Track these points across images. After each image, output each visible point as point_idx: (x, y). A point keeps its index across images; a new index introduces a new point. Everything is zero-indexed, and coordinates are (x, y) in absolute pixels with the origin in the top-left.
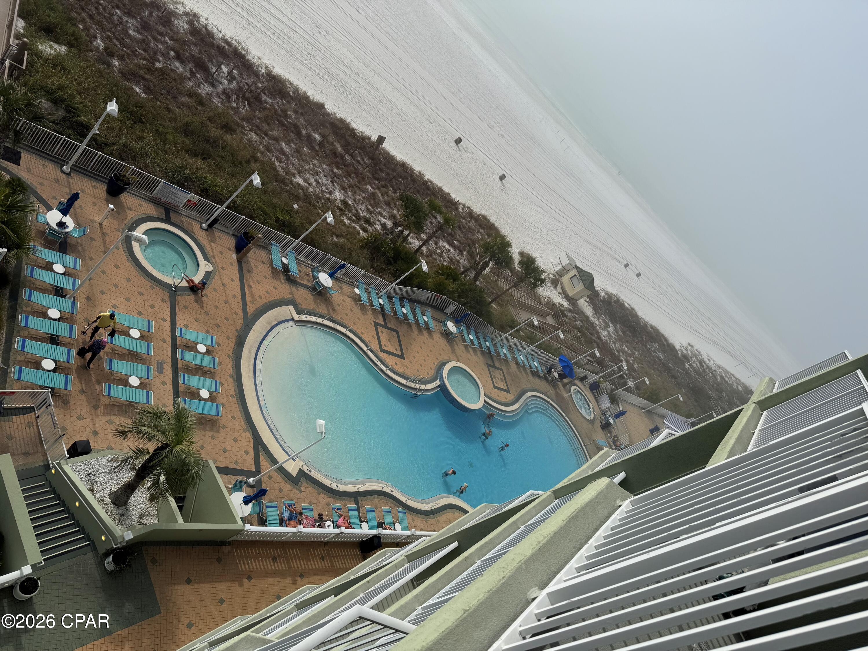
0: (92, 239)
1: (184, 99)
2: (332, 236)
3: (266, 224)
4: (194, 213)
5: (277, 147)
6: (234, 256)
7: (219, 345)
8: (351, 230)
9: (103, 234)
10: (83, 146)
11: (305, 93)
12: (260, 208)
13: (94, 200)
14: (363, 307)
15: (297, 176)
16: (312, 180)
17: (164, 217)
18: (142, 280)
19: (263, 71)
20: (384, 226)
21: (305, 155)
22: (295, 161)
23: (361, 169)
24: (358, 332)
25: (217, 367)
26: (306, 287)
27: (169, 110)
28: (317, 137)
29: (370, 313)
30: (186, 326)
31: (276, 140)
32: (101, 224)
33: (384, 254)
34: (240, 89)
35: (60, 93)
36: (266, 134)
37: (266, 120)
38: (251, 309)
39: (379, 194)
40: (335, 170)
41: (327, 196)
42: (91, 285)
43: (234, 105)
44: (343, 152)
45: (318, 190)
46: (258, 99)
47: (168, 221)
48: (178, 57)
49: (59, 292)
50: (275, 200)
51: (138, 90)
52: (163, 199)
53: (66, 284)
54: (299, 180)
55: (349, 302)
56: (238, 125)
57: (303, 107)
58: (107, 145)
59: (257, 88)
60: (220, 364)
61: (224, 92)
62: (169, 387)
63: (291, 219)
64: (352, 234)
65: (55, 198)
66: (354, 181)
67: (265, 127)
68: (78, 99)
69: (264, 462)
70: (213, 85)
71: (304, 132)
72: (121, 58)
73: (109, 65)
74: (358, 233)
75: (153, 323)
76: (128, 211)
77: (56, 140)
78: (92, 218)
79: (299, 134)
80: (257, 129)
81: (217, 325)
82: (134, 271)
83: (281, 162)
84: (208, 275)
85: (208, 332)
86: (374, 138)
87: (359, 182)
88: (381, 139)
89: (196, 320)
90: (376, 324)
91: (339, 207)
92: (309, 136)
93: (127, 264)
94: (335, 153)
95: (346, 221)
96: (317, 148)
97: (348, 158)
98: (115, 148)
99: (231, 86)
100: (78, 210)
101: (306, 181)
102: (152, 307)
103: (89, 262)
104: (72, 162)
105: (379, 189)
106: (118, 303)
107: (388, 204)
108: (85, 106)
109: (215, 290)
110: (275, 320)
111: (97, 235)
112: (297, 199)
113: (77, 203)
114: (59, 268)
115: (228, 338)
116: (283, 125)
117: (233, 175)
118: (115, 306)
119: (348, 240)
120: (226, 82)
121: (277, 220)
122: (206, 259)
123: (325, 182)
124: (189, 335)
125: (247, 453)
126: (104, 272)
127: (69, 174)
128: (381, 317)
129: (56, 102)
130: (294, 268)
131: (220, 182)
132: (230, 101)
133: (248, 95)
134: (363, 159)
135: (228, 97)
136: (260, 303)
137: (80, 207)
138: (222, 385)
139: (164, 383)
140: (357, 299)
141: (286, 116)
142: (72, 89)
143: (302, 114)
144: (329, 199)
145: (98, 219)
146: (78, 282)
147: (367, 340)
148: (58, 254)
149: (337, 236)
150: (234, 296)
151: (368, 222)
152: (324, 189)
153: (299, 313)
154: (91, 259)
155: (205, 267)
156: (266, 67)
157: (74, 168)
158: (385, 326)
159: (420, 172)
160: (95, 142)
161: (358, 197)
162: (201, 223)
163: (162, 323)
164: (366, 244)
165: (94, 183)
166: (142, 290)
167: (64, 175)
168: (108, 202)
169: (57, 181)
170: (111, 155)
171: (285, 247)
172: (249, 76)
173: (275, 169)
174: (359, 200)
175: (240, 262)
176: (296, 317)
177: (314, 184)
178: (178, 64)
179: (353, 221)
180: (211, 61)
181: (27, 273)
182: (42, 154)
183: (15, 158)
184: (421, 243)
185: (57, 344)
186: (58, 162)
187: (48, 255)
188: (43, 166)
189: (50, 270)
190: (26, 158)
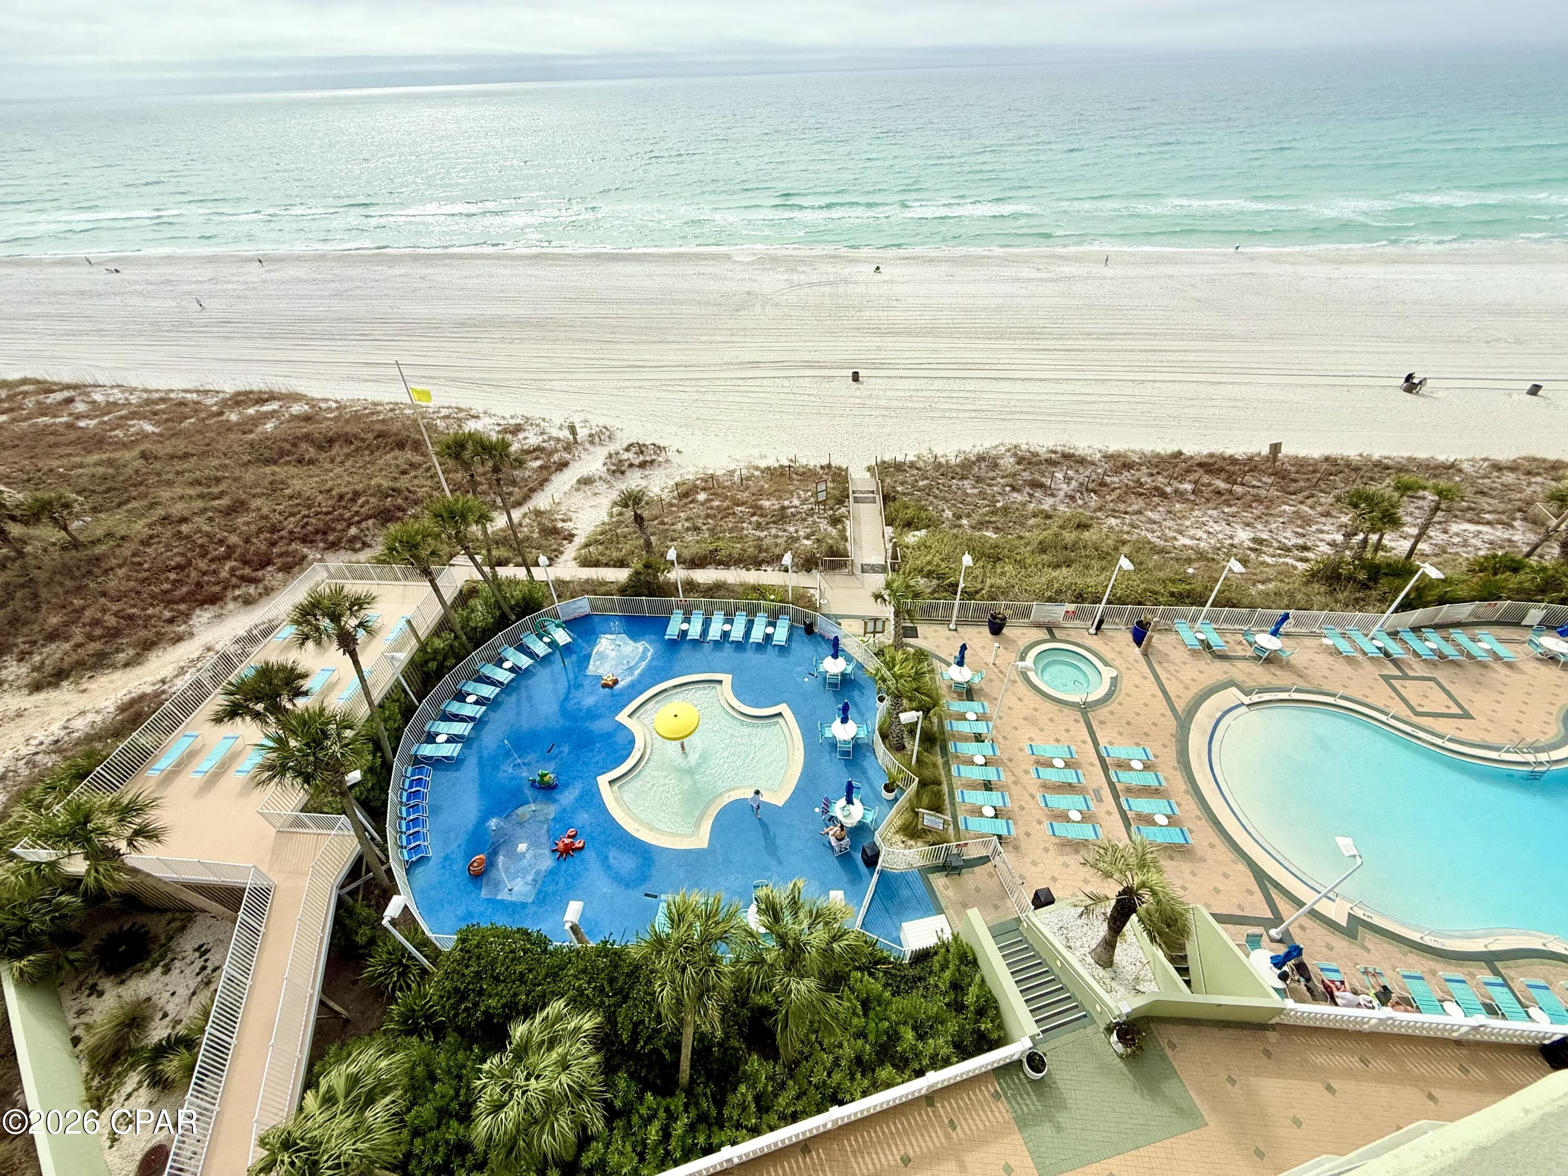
0: (991, 681)
1: (1032, 521)
2: (1254, 585)
3: (1160, 604)
4: (1077, 622)
5: (1144, 519)
6: (1137, 650)
7: (1156, 757)
8: (1283, 567)
9: (999, 673)
10: (957, 602)
11: (1152, 451)
12: (1145, 590)
13: (982, 644)
14: (1350, 660)
15: (1179, 537)
16: (1199, 533)
17: (1048, 637)
18: (1048, 706)
19: (1098, 456)
20: (1332, 544)
21: (1180, 511)
22: (1170, 523)
23: (1263, 492)
24: (1358, 696)
25: (1164, 783)
26: (1244, 658)
27: (1021, 538)
28: (1188, 487)
29: (1366, 664)
30: (1111, 743)
31: (1139, 512)
32: (994, 664)
33: (1351, 578)
34: (1081, 484)
35: (929, 567)
36: (1126, 513)
37: (1120, 499)
38: (1180, 706)
39: (1307, 509)
40: (1226, 510)
41: (1229, 541)
42: (1003, 724)
43: (1080, 502)
44: (1228, 486)
45: (1212, 541)
46: (1103, 484)
47: (1053, 638)
48: (1014, 489)
49: (979, 738)
50: (1161, 574)
51: (988, 534)
52: (1042, 620)
53: (982, 729)
54: (1182, 541)
55: (1323, 661)
56: (1092, 518)
57: (1157, 466)
58: (977, 592)
59: (1098, 474)
60: (1167, 779)
61: (1066, 496)
62: (1116, 816)
63: (1188, 587)
64: (1285, 573)
65: (951, 655)
66: (1258, 510)
67: (1122, 507)
68: (943, 565)
69: (1283, 906)
70: (1053, 495)
71: (1168, 490)
72: (969, 516)
73: (960, 526)
74: (1295, 568)
75: (1073, 748)
76: (1014, 644)
77: (936, 607)
78: (985, 661)
79: (1163, 495)
80: (1114, 513)
81: (1146, 734)
82: (1038, 699)
83: (1153, 532)
84: (1114, 681)
85: (1137, 744)
86: (1265, 451)
87: (1268, 508)
88: (1276, 448)
89: (1120, 734)
90: (1387, 678)
91: (1251, 549)
92: (1176, 491)
93: (1029, 693)
94: (1219, 493)
95: (1269, 560)
96: (1192, 498)
97: (1238, 489)
98: (983, 592)
99: (1072, 487)
100: (972, 659)
101: (1192, 538)
102: (1067, 731)
103: (995, 702)
104: (954, 619)
105: (1302, 503)
106: (1032, 735)
107: (1327, 514)
108: (950, 569)
109: (1128, 695)
110: (1218, 710)
111: (994, 676)
112: (1189, 561)
114: (971, 716)
115: (1165, 746)
116: (1141, 495)
117: (1103, 569)
118: (1031, 739)
119: (1282, 581)
120: (1065, 486)
121: (1172, 594)
122: (1106, 664)
123: (1218, 529)
124: (1118, 751)
125: (1250, 892)
126: (1010, 708)
127: (956, 630)
128: (1390, 666)
129: (929, 575)
130: (1215, 640)
131: (1091, 581)
132: (1075, 501)
133: (1091, 486)
134: (1260, 481)
135: (1072, 498)
136: (1188, 696)
137: (974, 655)
138: (1179, 805)
139: (1109, 813)
140: (1336, 652)
141: (1141, 485)
142: (936, 560)
143: (1158, 473)
144: (1232, 545)
145: (990, 660)
146: (991, 724)
147: (1380, 705)
148: (967, 703)
149: (1263, 582)
150: (1154, 696)
151: (1305, 548)
152: (1220, 536)
153: (1248, 693)
154: (996, 699)
155: (1108, 673)
156: (1100, 451)
157: (958, 623)
158: (1406, 677)
159: (1361, 455)
160: (966, 595)
161: (1273, 526)
162: (1088, 629)
163: (1083, 745)
164: (1313, 576)
165: (977, 630)
166: (1052, 715)
167: (953, 633)
168: (994, 641)
169: (949, 639)
170: (983, 599)
171: (1194, 620)
172: (1086, 468)
173: (1149, 542)
174: (1277, 528)
175: (1145, 654)
176: (1247, 700)
177: (1205, 536)
178: (1015, 495)
179: (1280, 556)
180: (1043, 476)
181: (947, 727)
182: (932, 621)
183: (913, 633)
184: (1413, 540)
185: (991, 790)
186: (946, 621)
187: (957, 706)
188: (936, 631)
189: (966, 719)
190: (921, 629)
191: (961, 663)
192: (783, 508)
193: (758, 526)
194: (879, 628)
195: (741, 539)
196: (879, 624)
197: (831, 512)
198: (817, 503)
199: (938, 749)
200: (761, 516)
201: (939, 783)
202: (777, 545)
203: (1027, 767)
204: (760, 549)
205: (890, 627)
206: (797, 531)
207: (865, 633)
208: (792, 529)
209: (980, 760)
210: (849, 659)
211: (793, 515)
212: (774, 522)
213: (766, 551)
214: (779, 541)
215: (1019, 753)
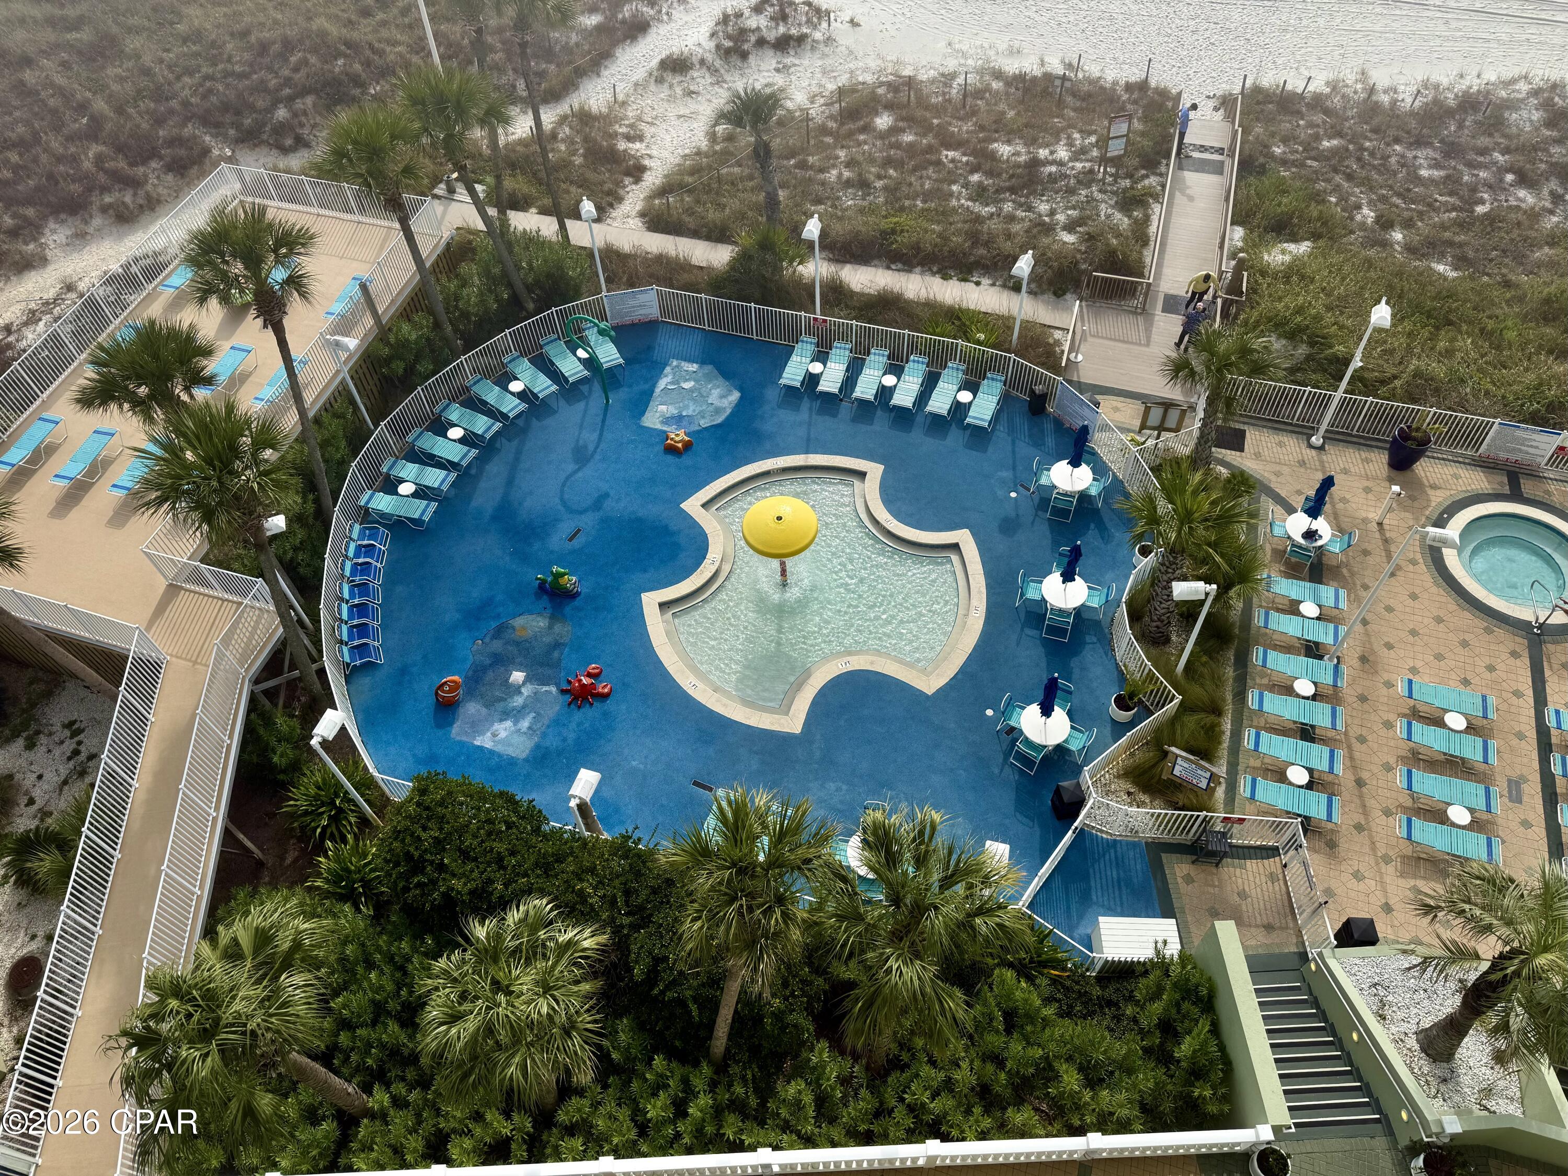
0: (1366, 553)
1: (1542, 253)
9: (1386, 541)
10: (1339, 394)
13: (1367, 483)
17: (1506, 490)
18: (1467, 619)
27: (1507, 284)
32: (1380, 524)
35: (1299, 319)
42: (1367, 634)
47: (1515, 496)
48: (1524, 180)
49: (1313, 650)
51: (1441, 268)
52: (1503, 455)
53: (1323, 635)
58: (1383, 382)
62: (1539, 832)
65: (1299, 492)
68: (1329, 318)
72: (1408, 224)
73: (1385, 244)
76: (1430, 492)
77: (1295, 399)
78: (1364, 515)
82: (1450, 602)
93: (1434, 590)
98: (1397, 383)
100: (1340, 506)
102: (1491, 667)
103: (1362, 593)
104: (1324, 427)
106: (1419, 664)
108: (1341, 327)
111: (1375, 543)
113: (1333, 492)
114: (1309, 609)
118: (1414, 670)
126: (1389, 609)
127: (1321, 448)
129: (1293, 335)
137: (1344, 500)
139: (1526, 825)
142: (1318, 307)
145: (1374, 515)
146: (1342, 630)
148: (1308, 584)
154: (1366, 587)
157: (1330, 437)
160: (1361, 383)
163: (1514, 700)
165: (1364, 455)
166: (1468, 637)
167: (1314, 452)
168: (1392, 481)
169: (1302, 463)
170: (1392, 397)
178: (1522, 193)
181: (1258, 619)
182: (1278, 424)
183: (1236, 441)
185: (1312, 740)
186: (1304, 430)
187: (1287, 588)
188: (1280, 444)
189: (1297, 613)
190: (1253, 437)
191: (1314, 511)
192: (1035, 163)
193: (980, 193)
194: (1172, 422)
195: (945, 214)
196: (1174, 415)
197: (1127, 183)
198: (1104, 160)
199: (1231, 654)
200: (990, 173)
201: (1217, 711)
202: (1009, 236)
203: (1391, 717)
204: (975, 238)
205: (1195, 425)
206: (1052, 213)
207: (1143, 426)
208: (1044, 207)
209: (1304, 687)
210: (1099, 470)
211: (1053, 179)
212: (1012, 190)
213: (986, 244)
214: (1016, 228)
215: (1384, 691)
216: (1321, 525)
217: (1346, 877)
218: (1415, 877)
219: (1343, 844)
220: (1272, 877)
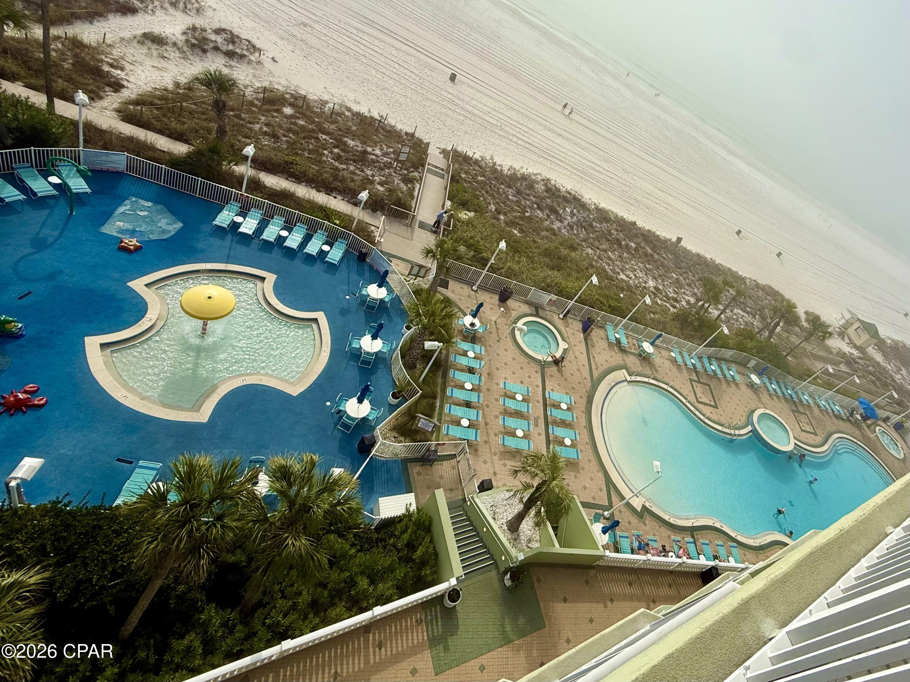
0: (491, 333)
1: (544, 233)
2: (649, 314)
3: (602, 310)
4: (554, 308)
5: (606, 256)
6: (582, 335)
7: (575, 403)
8: (664, 308)
9: (497, 329)
10: (485, 272)
11: (622, 216)
12: (598, 299)
13: (492, 306)
14: (679, 367)
15: (621, 274)
16: (632, 275)
17: (534, 313)
18: (522, 359)
19: (593, 207)
20: (688, 302)
21: (626, 258)
22: (618, 263)
23: (666, 262)
24: (677, 387)
25: (575, 420)
26: (634, 354)
27: (534, 242)
28: (633, 245)
29: (685, 371)
30: (552, 390)
31: (605, 251)
32: (495, 322)
33: (691, 323)
34: (579, 221)
35: (471, 241)
36: (598, 248)
37: (597, 239)
38: (596, 374)
39: (682, 279)
40: (647, 266)
41: (644, 285)
42: (490, 364)
43: (575, 232)
44: (652, 253)
45: (636, 282)
46: (591, 226)
47: (537, 315)
48: (539, 208)
49: (472, 371)
50: (607, 292)
51: (515, 232)
52: (534, 301)
53: (476, 365)
54: (622, 276)
55: (668, 364)
56: (579, 245)
57: (621, 226)
58: (499, 269)
59: (590, 218)
60: (577, 418)
61: (569, 224)
62: (543, 437)
63: (619, 305)
64: (665, 311)
65: (468, 308)
66: (662, 272)
67: (597, 243)
68: (482, 243)
69: (615, 498)
70: (561, 221)
71: (623, 243)
72: (505, 214)
73: (498, 219)
74: (669, 310)
75: (530, 389)
76: (512, 312)
77: (468, 271)
78: (489, 318)
79: (620, 245)
80: (591, 246)
81: (573, 388)
82: (517, 353)
83: (609, 265)
84: (565, 351)
85: (567, 394)
86: (674, 239)
87: (666, 272)
88: (679, 240)
89: (559, 385)
90: (691, 380)
91: (652, 292)
92: (627, 245)
93: (513, 348)
94: (646, 255)
95: (659, 302)
96: (633, 252)
97: (656, 256)
98: (503, 270)
99: (573, 220)
100: (482, 314)
101: (627, 276)
102: (529, 377)
103: (489, 348)
104: (478, 283)
105: (681, 275)
106: (507, 376)
107: (689, 285)
108: (486, 247)
109: (570, 362)
110: (614, 381)
111: (494, 330)
112: (622, 289)
113: (482, 309)
114: (471, 354)
115: (581, 397)
116: (609, 240)
117: (577, 279)
118: (505, 378)
119: (662, 315)
120: (569, 218)
121: (610, 306)
122: (563, 340)
123: (641, 275)
124: (555, 396)
125: (601, 489)
126: (498, 355)
127: (476, 291)
128: (694, 374)
129: (469, 247)
130: (624, 341)
131: (570, 285)
132: (573, 230)
133: (584, 224)
134: (667, 256)
135: (572, 228)
136: (602, 369)
137: (483, 312)
138: (579, 434)
139: (539, 434)
140: (674, 361)
141: (611, 234)
142: (478, 238)
143: (621, 231)
144: (644, 287)
145: (494, 319)
146: (483, 363)
147: (685, 394)
148: (471, 344)
149: (653, 314)
150: (584, 365)
151: (676, 300)
152: (641, 280)
153: (630, 375)
154: (490, 346)
155: (563, 345)
156: (595, 204)
157: (479, 287)
158: (699, 382)
159: (711, 259)
160: (492, 269)
161: (666, 283)
162: (559, 315)
163: (536, 389)
164: (676, 317)
165: (491, 295)
166: (523, 365)
167: (473, 292)
168: (500, 307)
169: (469, 296)
170: (501, 275)
171: (616, 326)
172: (584, 211)
173: (605, 271)
174: (667, 285)
175: (586, 340)
176: (629, 378)
177: (633, 277)
178: (539, 212)
179: (664, 301)
180: (559, 206)
181: (452, 358)
182: (461, 280)
183: (445, 285)
184: (719, 312)
185: (470, 407)
186: (471, 284)
187: (464, 346)
188: (462, 288)
189: (467, 356)
190: (452, 284)
191: (474, 316)
192: (365, 152)
193: (338, 158)
194: (422, 274)
195: (320, 162)
196: (423, 271)
197: (406, 172)
198: (396, 160)
199: (440, 373)
200: (343, 151)
201: (435, 398)
202: (353, 180)
203: (498, 397)
204: (336, 178)
205: (431, 276)
206: (373, 176)
207: (410, 274)
208: (369, 173)
209: (468, 386)
211: (373, 161)
212: (354, 161)
213: (341, 181)
214: (356, 178)
215: (496, 386)
216: (476, 321)
217: (481, 463)
218: (504, 460)
219: (480, 450)
220: (453, 468)
